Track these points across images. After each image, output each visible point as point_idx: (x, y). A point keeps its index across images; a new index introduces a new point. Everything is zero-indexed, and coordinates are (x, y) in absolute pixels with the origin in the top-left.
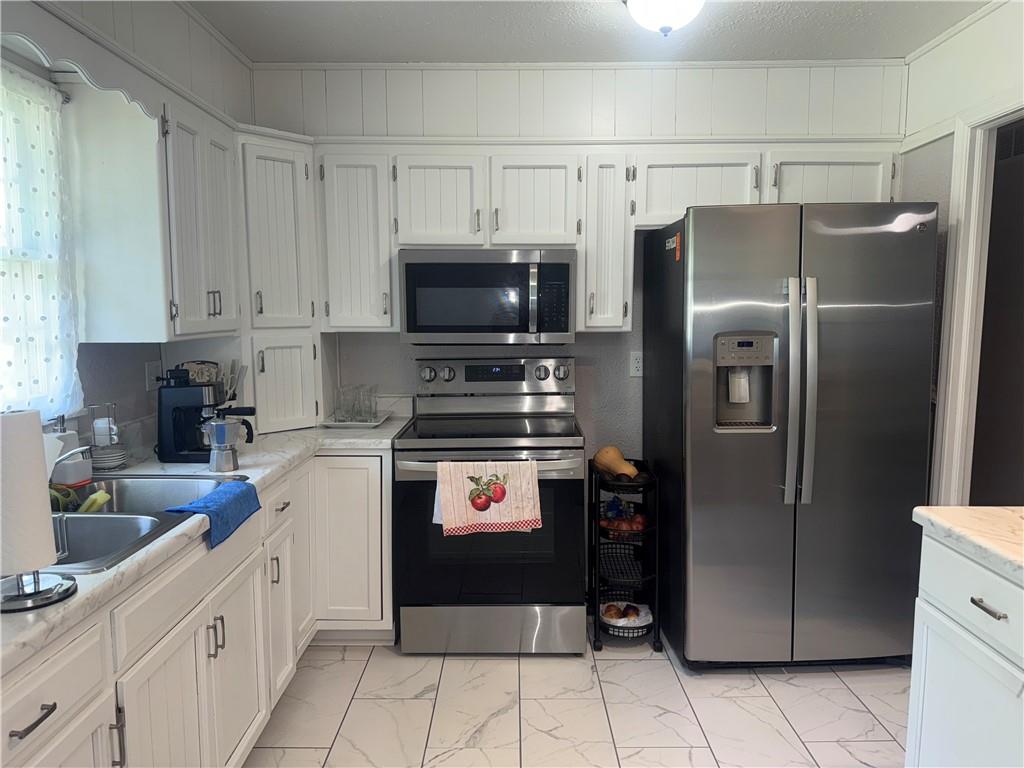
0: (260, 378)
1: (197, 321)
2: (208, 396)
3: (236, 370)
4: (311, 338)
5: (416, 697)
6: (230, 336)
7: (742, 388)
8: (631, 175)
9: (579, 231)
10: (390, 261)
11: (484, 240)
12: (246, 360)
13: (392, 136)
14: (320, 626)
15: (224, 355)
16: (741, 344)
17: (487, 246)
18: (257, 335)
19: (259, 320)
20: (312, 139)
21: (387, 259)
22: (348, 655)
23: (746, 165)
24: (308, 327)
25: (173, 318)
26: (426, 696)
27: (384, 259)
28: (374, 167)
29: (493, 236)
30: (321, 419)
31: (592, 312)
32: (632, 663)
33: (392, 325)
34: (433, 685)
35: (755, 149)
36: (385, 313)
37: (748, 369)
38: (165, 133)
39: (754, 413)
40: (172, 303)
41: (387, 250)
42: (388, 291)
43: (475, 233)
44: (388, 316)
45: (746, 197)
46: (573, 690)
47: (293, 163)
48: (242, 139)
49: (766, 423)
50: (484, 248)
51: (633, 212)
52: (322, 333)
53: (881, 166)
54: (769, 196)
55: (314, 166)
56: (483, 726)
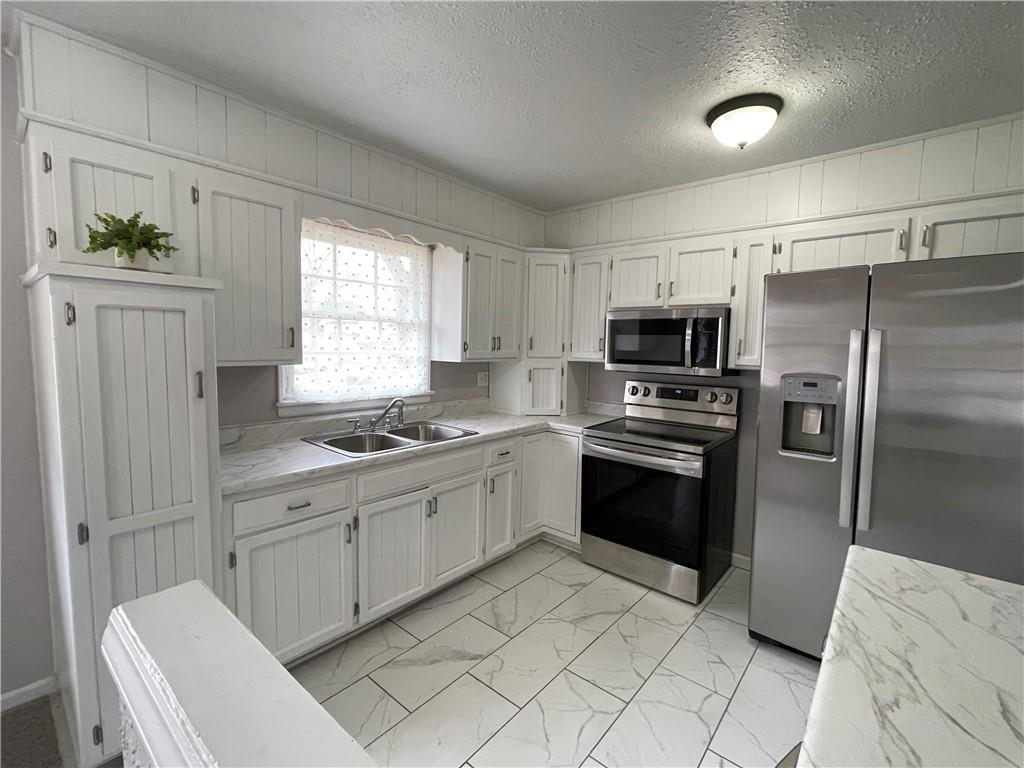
0: (529, 385)
1: (483, 354)
5: (570, 586)
8: (776, 250)
9: (733, 294)
11: (664, 302)
13: (613, 243)
14: (544, 529)
16: (805, 384)
17: (665, 307)
18: (527, 358)
19: (531, 353)
20: (569, 251)
21: (604, 317)
22: (556, 551)
23: (892, 230)
24: (561, 358)
25: (465, 350)
26: (575, 587)
27: (602, 317)
28: (600, 263)
29: (669, 300)
30: (564, 411)
31: (739, 354)
33: (603, 357)
36: (601, 350)
38: (467, 260)
40: (465, 344)
41: (604, 312)
42: (603, 337)
43: (657, 299)
44: (602, 352)
46: (668, 621)
47: (557, 265)
48: (528, 255)
50: (663, 308)
52: (569, 362)
55: (569, 266)
56: (591, 616)
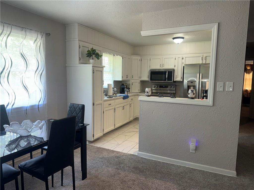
0: (132, 86)
1: (125, 79)
2: (125, 87)
3: (129, 84)
4: (139, 81)
6: (129, 81)
9: (175, 67)
12: (131, 83)
13: (150, 55)
14: (137, 117)
15: (128, 83)
18: (132, 80)
19: (132, 79)
20: (140, 56)
21: (149, 71)
23: (200, 57)
25: (122, 78)
28: (148, 59)
29: (162, 68)
30: (139, 92)
31: (176, 78)
33: (149, 80)
35: (202, 54)
36: (148, 78)
38: (123, 59)
42: (148, 75)
43: (160, 67)
47: (138, 59)
48: (132, 57)
51: (183, 64)
54: (204, 61)
55: (140, 59)
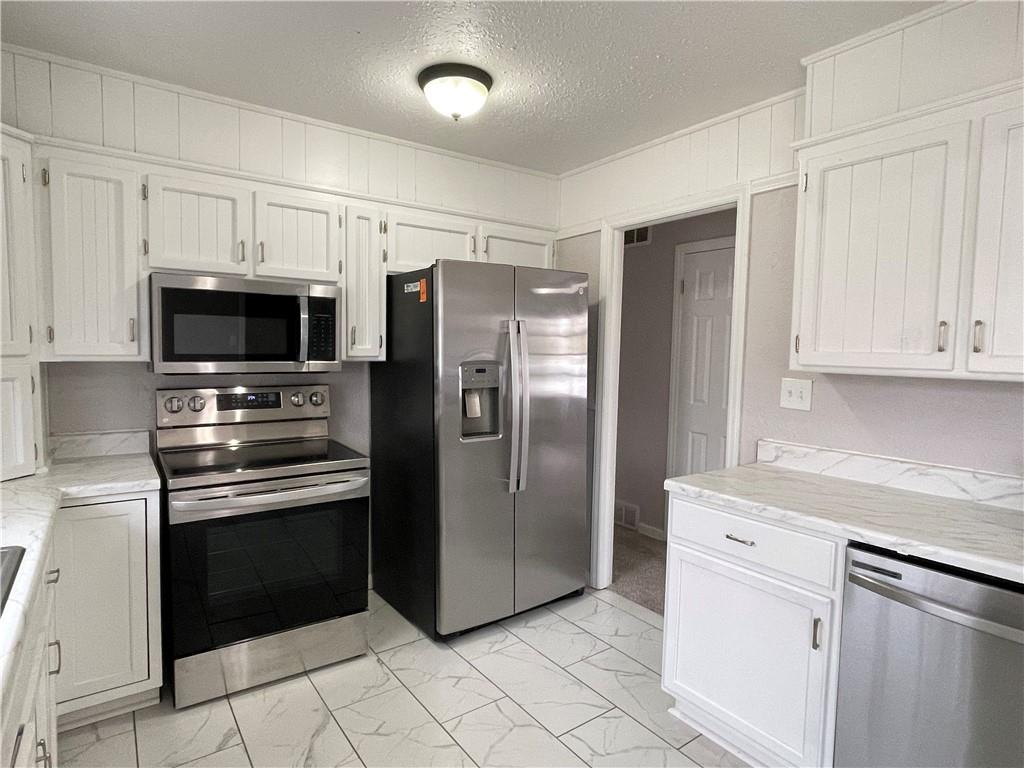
4: (27, 368)
5: (219, 749)
7: (476, 406)
8: (384, 229)
9: (340, 271)
10: (138, 284)
11: (248, 270)
13: (140, 152)
16: (478, 371)
17: (250, 277)
20: (30, 136)
21: (135, 282)
22: (103, 732)
23: (466, 234)
24: (24, 356)
26: (231, 743)
27: (130, 282)
28: (119, 184)
29: (257, 267)
31: (353, 343)
32: (407, 648)
33: (139, 353)
34: (231, 729)
35: (472, 223)
36: (133, 340)
37: (480, 391)
39: (486, 426)
41: (135, 272)
42: (135, 316)
43: (239, 263)
44: (135, 343)
45: (468, 257)
46: (373, 687)
49: (494, 432)
50: (246, 278)
51: (385, 259)
52: (42, 363)
53: (547, 247)
54: (482, 258)
55: (33, 169)
56: (310, 751)
